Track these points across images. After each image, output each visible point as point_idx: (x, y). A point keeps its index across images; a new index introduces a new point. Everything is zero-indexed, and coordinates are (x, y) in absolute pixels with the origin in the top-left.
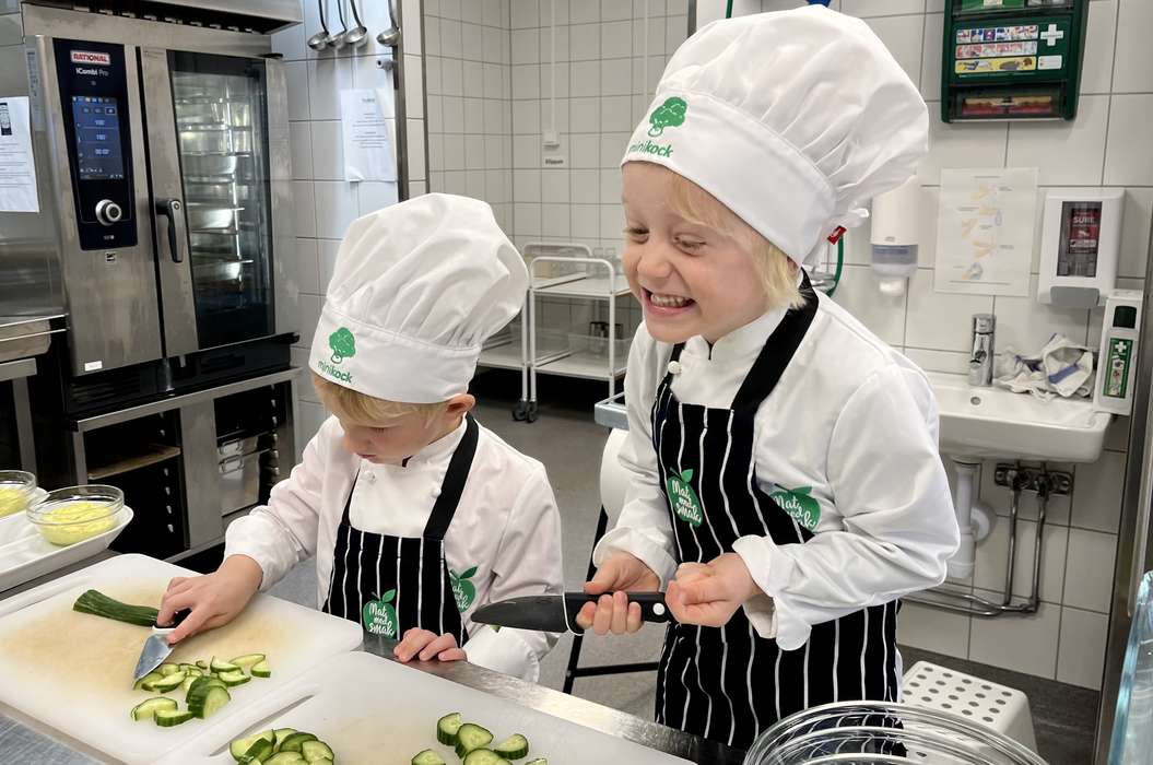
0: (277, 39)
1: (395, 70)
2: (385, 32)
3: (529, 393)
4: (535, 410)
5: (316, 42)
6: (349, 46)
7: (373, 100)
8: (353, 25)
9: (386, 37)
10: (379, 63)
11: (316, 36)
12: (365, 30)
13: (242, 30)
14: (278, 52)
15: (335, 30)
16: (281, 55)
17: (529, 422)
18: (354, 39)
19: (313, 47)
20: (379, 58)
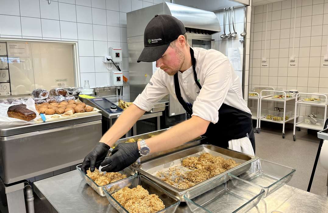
0: (213, 36)
1: (244, 43)
2: (243, 33)
3: (258, 126)
4: (260, 130)
5: (222, 36)
6: (231, 37)
7: (237, 50)
8: (232, 32)
9: (243, 35)
10: (240, 41)
11: (222, 35)
12: (236, 33)
13: (206, 34)
14: (214, 39)
15: (227, 33)
16: (214, 40)
17: (258, 133)
18: (233, 35)
19: (221, 38)
20: (240, 40)
